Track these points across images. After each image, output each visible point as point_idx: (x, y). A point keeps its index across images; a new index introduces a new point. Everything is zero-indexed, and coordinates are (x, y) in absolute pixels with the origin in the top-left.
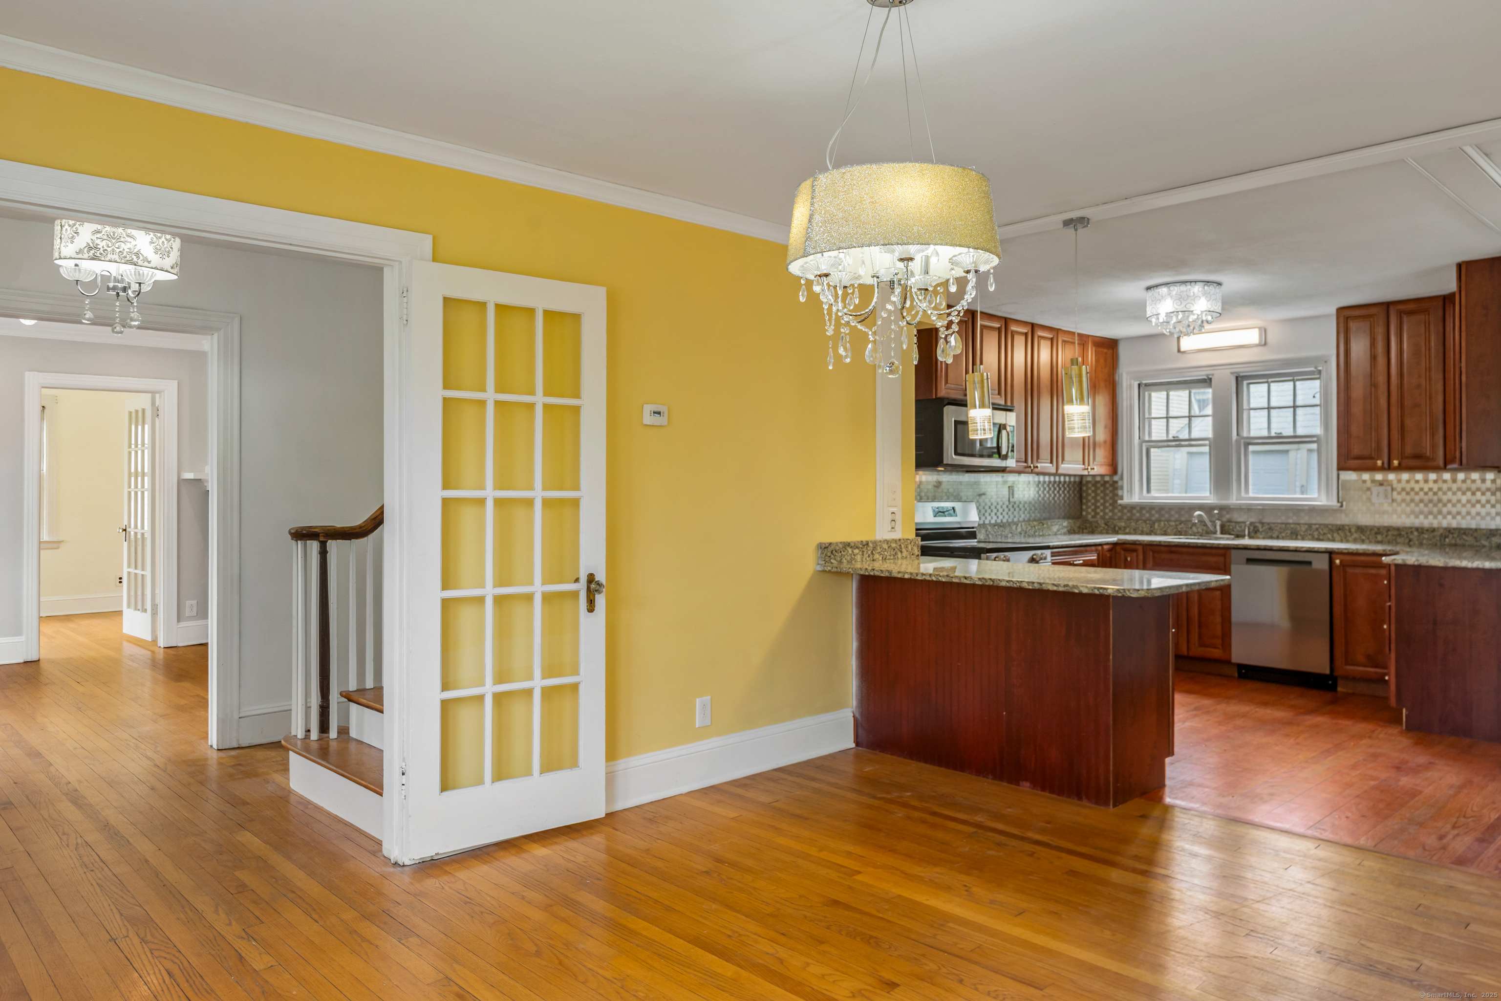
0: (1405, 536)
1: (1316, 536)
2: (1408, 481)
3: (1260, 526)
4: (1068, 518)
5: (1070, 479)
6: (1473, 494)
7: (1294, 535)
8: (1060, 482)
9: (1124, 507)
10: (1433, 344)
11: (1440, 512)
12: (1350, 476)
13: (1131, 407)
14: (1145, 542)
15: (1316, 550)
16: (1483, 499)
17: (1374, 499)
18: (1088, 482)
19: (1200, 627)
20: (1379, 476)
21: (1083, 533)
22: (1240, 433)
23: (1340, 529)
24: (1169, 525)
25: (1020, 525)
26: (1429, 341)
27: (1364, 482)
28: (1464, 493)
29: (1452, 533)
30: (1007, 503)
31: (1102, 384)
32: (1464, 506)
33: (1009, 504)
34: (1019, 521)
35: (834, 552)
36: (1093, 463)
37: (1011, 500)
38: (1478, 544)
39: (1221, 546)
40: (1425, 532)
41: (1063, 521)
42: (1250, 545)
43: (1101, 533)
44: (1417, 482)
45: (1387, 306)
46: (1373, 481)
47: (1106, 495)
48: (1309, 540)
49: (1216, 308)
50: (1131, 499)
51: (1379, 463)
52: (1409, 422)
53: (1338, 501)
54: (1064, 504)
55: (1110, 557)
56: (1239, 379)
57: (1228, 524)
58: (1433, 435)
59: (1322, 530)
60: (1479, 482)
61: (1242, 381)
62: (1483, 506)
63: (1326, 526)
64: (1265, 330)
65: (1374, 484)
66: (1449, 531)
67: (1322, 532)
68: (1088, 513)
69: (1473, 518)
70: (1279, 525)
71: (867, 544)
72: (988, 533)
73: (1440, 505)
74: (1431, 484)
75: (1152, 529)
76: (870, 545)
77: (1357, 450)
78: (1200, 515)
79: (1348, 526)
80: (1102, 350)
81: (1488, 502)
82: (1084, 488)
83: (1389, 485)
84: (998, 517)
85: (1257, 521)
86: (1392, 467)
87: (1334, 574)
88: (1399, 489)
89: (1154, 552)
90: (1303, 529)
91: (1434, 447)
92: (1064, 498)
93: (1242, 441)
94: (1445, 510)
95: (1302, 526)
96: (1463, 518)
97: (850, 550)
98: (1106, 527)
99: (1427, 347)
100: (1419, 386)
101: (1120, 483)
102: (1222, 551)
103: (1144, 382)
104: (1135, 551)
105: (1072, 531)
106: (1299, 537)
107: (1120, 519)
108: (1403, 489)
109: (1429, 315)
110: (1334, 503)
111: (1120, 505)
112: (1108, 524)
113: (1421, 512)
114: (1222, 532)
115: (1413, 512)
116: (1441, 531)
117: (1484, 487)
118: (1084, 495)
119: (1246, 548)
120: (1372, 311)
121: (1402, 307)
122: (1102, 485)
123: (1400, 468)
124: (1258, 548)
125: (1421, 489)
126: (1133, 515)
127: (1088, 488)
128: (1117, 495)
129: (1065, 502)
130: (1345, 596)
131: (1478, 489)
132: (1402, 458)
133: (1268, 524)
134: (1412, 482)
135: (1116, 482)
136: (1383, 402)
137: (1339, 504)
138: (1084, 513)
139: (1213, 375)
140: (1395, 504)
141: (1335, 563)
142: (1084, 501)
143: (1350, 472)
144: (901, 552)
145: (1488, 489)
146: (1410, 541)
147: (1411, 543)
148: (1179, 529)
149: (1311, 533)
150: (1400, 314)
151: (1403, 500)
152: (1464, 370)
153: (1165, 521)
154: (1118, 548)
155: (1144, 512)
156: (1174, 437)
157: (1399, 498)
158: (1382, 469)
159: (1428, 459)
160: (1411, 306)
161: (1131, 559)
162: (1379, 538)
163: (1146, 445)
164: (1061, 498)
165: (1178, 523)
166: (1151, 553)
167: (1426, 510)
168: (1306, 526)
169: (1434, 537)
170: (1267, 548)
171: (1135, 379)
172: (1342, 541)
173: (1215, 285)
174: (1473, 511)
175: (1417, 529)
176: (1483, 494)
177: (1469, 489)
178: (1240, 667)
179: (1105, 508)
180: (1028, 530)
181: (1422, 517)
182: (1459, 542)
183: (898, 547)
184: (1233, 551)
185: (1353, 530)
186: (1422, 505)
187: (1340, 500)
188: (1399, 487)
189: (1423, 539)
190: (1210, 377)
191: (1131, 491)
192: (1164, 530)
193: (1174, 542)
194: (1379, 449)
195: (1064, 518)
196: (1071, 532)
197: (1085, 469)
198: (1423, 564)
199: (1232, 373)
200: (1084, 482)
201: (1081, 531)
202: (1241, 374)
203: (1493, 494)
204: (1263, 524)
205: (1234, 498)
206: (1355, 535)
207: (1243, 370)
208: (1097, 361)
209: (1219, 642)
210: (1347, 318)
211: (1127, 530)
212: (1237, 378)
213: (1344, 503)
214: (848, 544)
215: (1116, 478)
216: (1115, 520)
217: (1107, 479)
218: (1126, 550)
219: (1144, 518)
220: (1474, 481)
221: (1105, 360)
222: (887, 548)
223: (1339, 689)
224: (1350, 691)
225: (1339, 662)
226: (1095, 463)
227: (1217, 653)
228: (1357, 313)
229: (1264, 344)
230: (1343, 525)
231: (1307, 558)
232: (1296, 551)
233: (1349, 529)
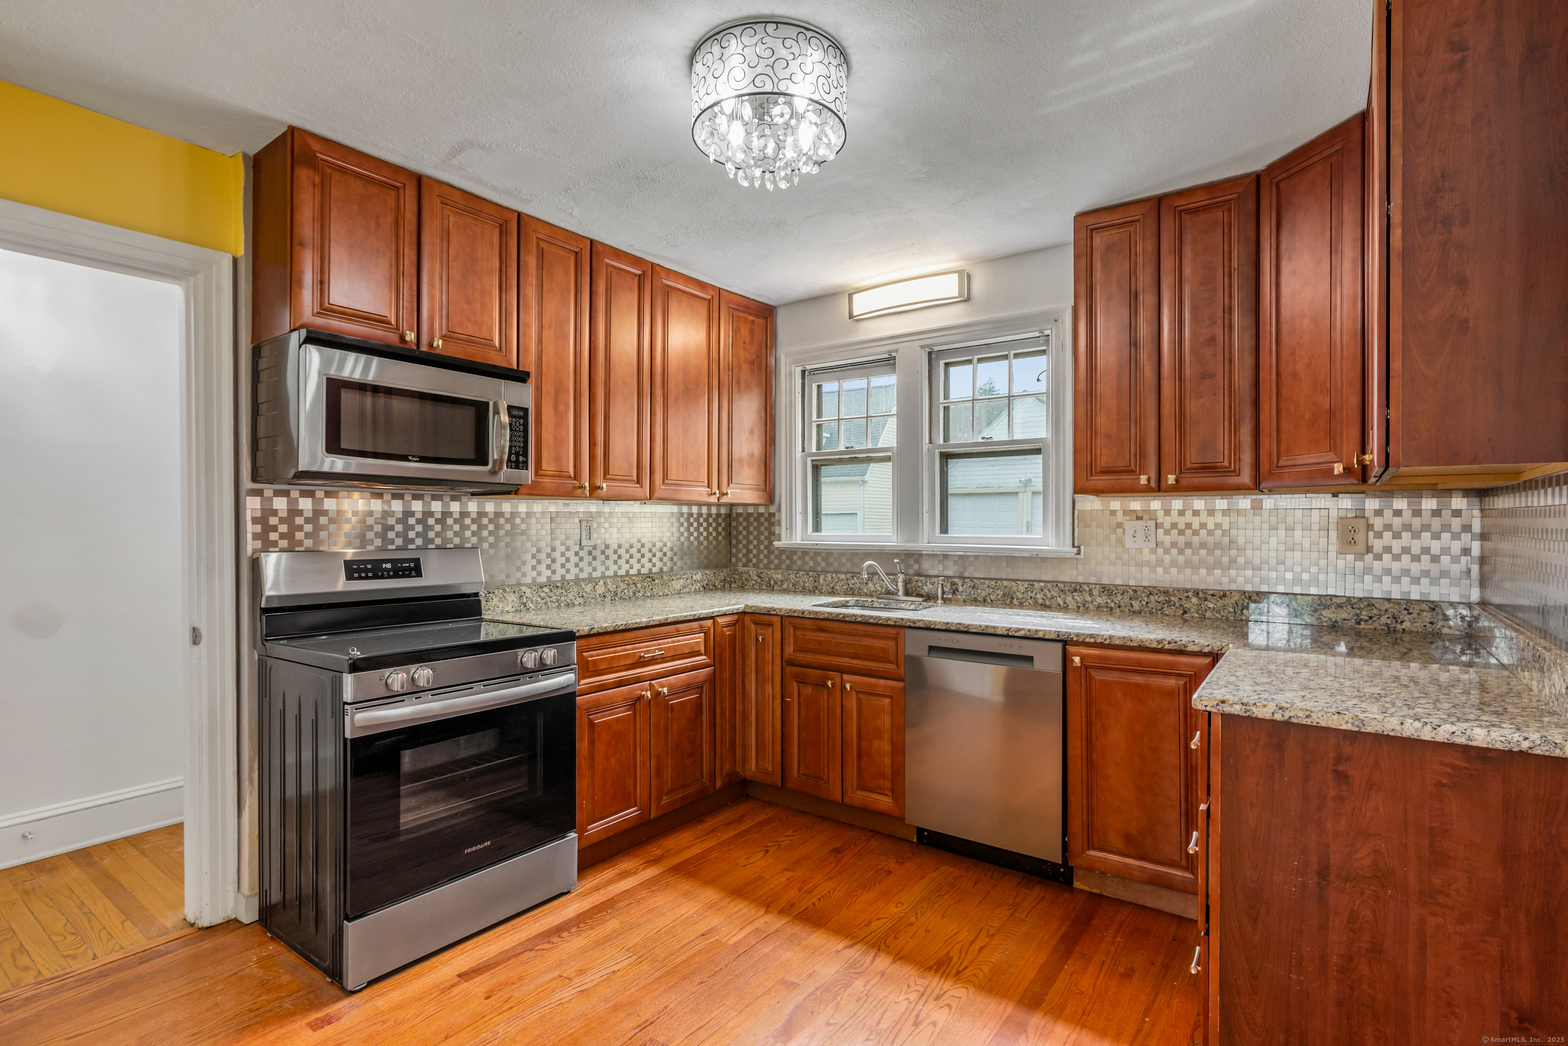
0: (1178, 604)
1: (1040, 601)
2: (1181, 513)
3: (959, 582)
4: (707, 567)
5: (709, 509)
6: (1291, 531)
7: (1008, 601)
8: (691, 515)
9: (782, 551)
10: (1235, 264)
11: (1233, 565)
12: (1090, 503)
13: (791, 404)
14: (783, 613)
15: (1040, 635)
17: (1129, 543)
18: (739, 515)
19: (859, 756)
20: (1136, 504)
21: (731, 589)
22: (933, 441)
23: (1076, 590)
24: (838, 578)
25: (602, 582)
26: (1230, 259)
27: (1113, 513)
28: (1274, 531)
30: (577, 548)
31: (745, 367)
33: (581, 548)
34: (604, 577)
36: (728, 485)
37: (584, 543)
39: (890, 623)
40: (1210, 597)
41: (694, 572)
42: (935, 623)
43: (753, 589)
44: (1196, 513)
45: (1158, 203)
46: (1127, 512)
47: (760, 533)
48: (1030, 607)
50: (791, 539)
51: (1143, 479)
52: (1192, 406)
53: (1073, 546)
54: (698, 548)
55: (733, 637)
56: (933, 356)
57: (916, 578)
58: (1235, 429)
59: (1049, 591)
60: (1299, 512)
61: (938, 359)
63: (1056, 583)
64: (969, 277)
65: (1128, 518)
67: (1049, 596)
68: (738, 560)
70: (987, 582)
72: (525, 600)
73: (1233, 552)
74: (1219, 518)
75: (816, 584)
77: (1104, 461)
78: (870, 566)
79: (1088, 584)
80: (746, 316)
82: (734, 524)
83: (1151, 519)
84: (554, 572)
85: (957, 574)
86: (1163, 486)
87: (1070, 680)
88: (1167, 526)
89: (795, 628)
90: (1022, 589)
91: (1236, 449)
92: (697, 539)
93: (937, 452)
95: (1019, 583)
98: (759, 580)
99: (1226, 269)
100: (1212, 340)
101: (777, 518)
102: (893, 631)
103: (808, 367)
104: (770, 625)
105: (711, 587)
106: (1015, 601)
107: (777, 567)
108: (1174, 525)
109: (1230, 210)
110: (1067, 549)
111: (778, 548)
112: (762, 576)
113: (1202, 563)
114: (907, 593)
115: (1188, 564)
116: (1236, 597)
117: (1307, 520)
118: (734, 533)
119: (928, 628)
120: (1132, 214)
121: (1184, 203)
122: (755, 519)
123: (1178, 489)
124: (947, 630)
125: (1203, 526)
126: (793, 562)
127: (739, 524)
128: (773, 533)
129: (700, 543)
130: (1089, 724)
131: (1300, 524)
132: (1181, 472)
133: (972, 579)
134: (1189, 514)
135: (773, 515)
136: (1148, 371)
137: (1075, 550)
138: (734, 560)
139: (897, 351)
140: (1160, 551)
141: (1073, 661)
142: (734, 542)
143: (1091, 497)
145: (1316, 525)
146: (1185, 612)
147: (1186, 616)
148: (851, 586)
149: (1033, 595)
150: (1180, 213)
151: (1174, 545)
153: (832, 573)
154: (747, 619)
155: (807, 558)
156: (847, 448)
157: (1167, 540)
158: (1147, 490)
159: (1227, 472)
160: (1200, 200)
161: (762, 639)
162: (1136, 605)
163: (813, 461)
164: (692, 538)
165: (849, 576)
166: (792, 629)
167: (1210, 560)
168: (1026, 585)
169: (1224, 607)
170: (961, 628)
171: (797, 363)
173: (826, 43)
175: (1196, 593)
176: (1308, 532)
177: (1283, 524)
178: (920, 831)
179: (760, 552)
180: (619, 590)
181: (1203, 572)
184: (908, 631)
185: (1095, 592)
186: (1203, 552)
187: (1076, 544)
188: (1167, 521)
189: (1206, 611)
190: (894, 354)
191: (790, 528)
192: (831, 585)
193: (823, 613)
194: (1142, 455)
195: (699, 568)
196: (708, 588)
197: (711, 494)
198: (1294, 720)
199: (922, 347)
200: (734, 515)
201: (727, 585)
202: (936, 349)
203: (1326, 532)
204: (963, 578)
205: (926, 540)
206: (1099, 600)
207: (939, 342)
208: (736, 331)
209: (888, 784)
210: (1092, 230)
211: (785, 586)
212: (930, 354)
213: (1082, 548)
215: (772, 509)
216: (769, 569)
217: (762, 510)
218: (757, 623)
219: (807, 568)
221: (752, 332)
223: (1077, 884)
224: (1095, 891)
225: (1076, 843)
226: (731, 485)
227: (884, 802)
228: (1106, 219)
229: (966, 298)
230: (1080, 584)
231: (1027, 649)
232: (1008, 636)
233: (1090, 590)
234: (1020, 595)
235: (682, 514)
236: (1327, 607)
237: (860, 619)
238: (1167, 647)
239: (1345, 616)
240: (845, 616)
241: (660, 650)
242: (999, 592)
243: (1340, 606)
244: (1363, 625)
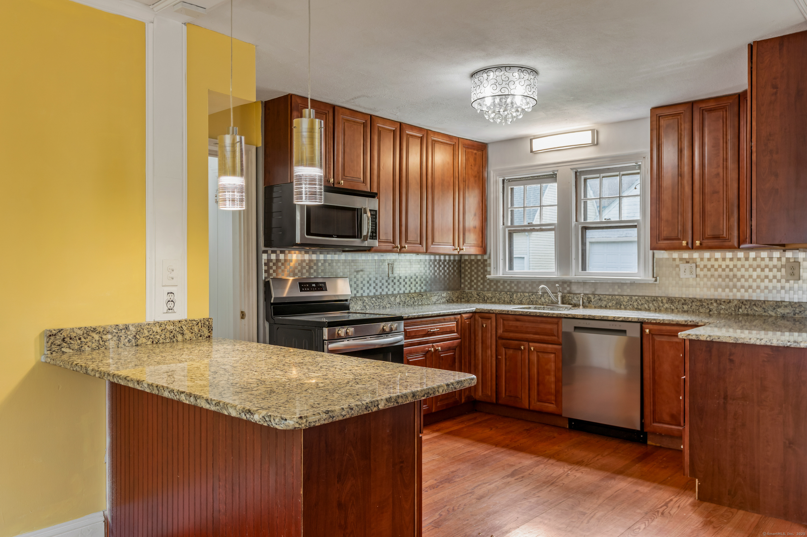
0: (706, 307)
1: (636, 306)
2: (709, 260)
3: (592, 297)
4: (448, 290)
5: (450, 257)
6: (763, 270)
7: (619, 306)
8: (440, 260)
9: (491, 281)
10: (729, 137)
11: (735, 286)
12: (662, 255)
13: (497, 199)
14: (497, 312)
15: (630, 320)
16: (771, 275)
17: (682, 276)
18: (466, 260)
19: (538, 385)
20: (686, 255)
21: (461, 302)
22: (578, 220)
23: (654, 300)
24: (524, 296)
25: (398, 296)
26: (726, 135)
27: (674, 259)
28: (755, 270)
29: (745, 305)
30: (387, 278)
31: (472, 179)
32: (754, 281)
33: (389, 279)
34: (399, 293)
35: (67, 340)
36: (463, 244)
37: (390, 275)
38: (766, 314)
39: (554, 315)
40: (722, 303)
41: (443, 292)
42: (577, 315)
43: (474, 302)
44: (716, 260)
45: (692, 104)
46: (681, 259)
47: (478, 271)
48: (630, 309)
49: (530, 93)
50: (497, 274)
51: (684, 243)
52: (708, 207)
53: (653, 277)
54: (444, 279)
55: (470, 324)
56: (578, 174)
57: (568, 295)
58: (729, 219)
59: (640, 301)
60: (767, 260)
61: (580, 175)
62: (770, 281)
63: (644, 297)
64: (597, 132)
65: (682, 262)
66: (742, 302)
67: (640, 303)
68: (465, 286)
69: (762, 291)
70: (607, 296)
71: (127, 328)
72: (365, 304)
73: (735, 280)
74: (728, 262)
75: (511, 299)
76: (131, 328)
77: (665, 233)
78: (543, 288)
79: (661, 297)
80: (472, 151)
81: (775, 277)
82: (463, 265)
83: (693, 263)
84: (377, 291)
85: (591, 293)
86: (694, 247)
87: (645, 341)
88: (702, 266)
89: (503, 320)
90: (626, 300)
91: (729, 229)
92: (443, 274)
93: (580, 226)
94: (739, 284)
95: (624, 297)
96: (754, 291)
97: (97, 337)
98: (478, 297)
99: (724, 140)
100: (718, 174)
101: (488, 262)
102: (556, 320)
103: (507, 178)
104: (490, 318)
105: (451, 301)
106: (622, 307)
107: (489, 290)
108: (705, 266)
109: (726, 111)
110: (650, 279)
111: (489, 279)
112: (479, 294)
113: (720, 286)
114: (563, 303)
115: (713, 285)
116: (736, 302)
117: (771, 264)
118: (463, 271)
119: (574, 318)
120: (680, 110)
121: (703, 105)
122: (475, 263)
123: (702, 248)
124: (584, 318)
125: (720, 266)
126: (498, 287)
127: (466, 265)
128: (486, 271)
129: (445, 276)
130: (654, 362)
131: (767, 266)
132: (703, 239)
133: (599, 295)
134: (713, 260)
135: (486, 260)
136: (687, 189)
137: (654, 279)
138: (462, 286)
139: (557, 171)
140: (698, 279)
141: (645, 332)
142: (463, 276)
143: (662, 252)
144: (183, 334)
145: (775, 266)
146: (710, 311)
147: (711, 313)
148: (532, 299)
149: (632, 303)
150: (702, 111)
151: (705, 276)
152: (754, 149)
153: (521, 292)
154: (477, 316)
155: (506, 285)
156: (529, 223)
157: (702, 274)
158: (687, 248)
159: (725, 239)
160: (712, 105)
161: (486, 326)
163: (509, 230)
164: (441, 274)
165: (530, 294)
166: (502, 320)
167: (723, 284)
168: (628, 298)
169: (730, 308)
170: (591, 318)
171: (500, 175)
172: (655, 311)
173: (529, 71)
174: (762, 285)
175: (716, 301)
176: (771, 270)
177: (759, 266)
178: (571, 420)
179: (478, 281)
180: (406, 301)
181: (720, 290)
182: (750, 312)
183: (178, 329)
184: (563, 320)
185: (664, 301)
186: (720, 280)
187: (655, 276)
188: (701, 264)
189: (721, 310)
190: (556, 172)
191: (496, 268)
192: (520, 299)
193: (519, 312)
194: (684, 231)
195: (444, 290)
196: (450, 301)
197: (455, 249)
198: (714, 340)
199: (572, 169)
200: (463, 261)
201: (459, 300)
202: (579, 170)
203: (779, 270)
204: (594, 294)
205: (574, 274)
206: (666, 305)
207: (581, 167)
208: (467, 160)
209: (553, 398)
210: (659, 117)
211: (493, 300)
212: (576, 173)
213: (658, 278)
214: (94, 330)
215: (486, 257)
216: (484, 291)
217: (479, 257)
218: (482, 318)
219: (506, 290)
220: (763, 259)
221: (475, 160)
222: (159, 331)
223: (649, 442)
224: (658, 445)
225: (648, 420)
226: (465, 244)
227: (551, 407)
228: (667, 112)
229: (595, 143)
230: (657, 297)
231: (623, 326)
232: (614, 321)
233: (662, 300)
234: (625, 303)
235: (431, 260)
236: (779, 307)
237: (538, 314)
238: (689, 323)
239: (788, 311)
240: (530, 312)
241: (437, 328)
242: (613, 302)
243: (786, 306)
244: (797, 316)
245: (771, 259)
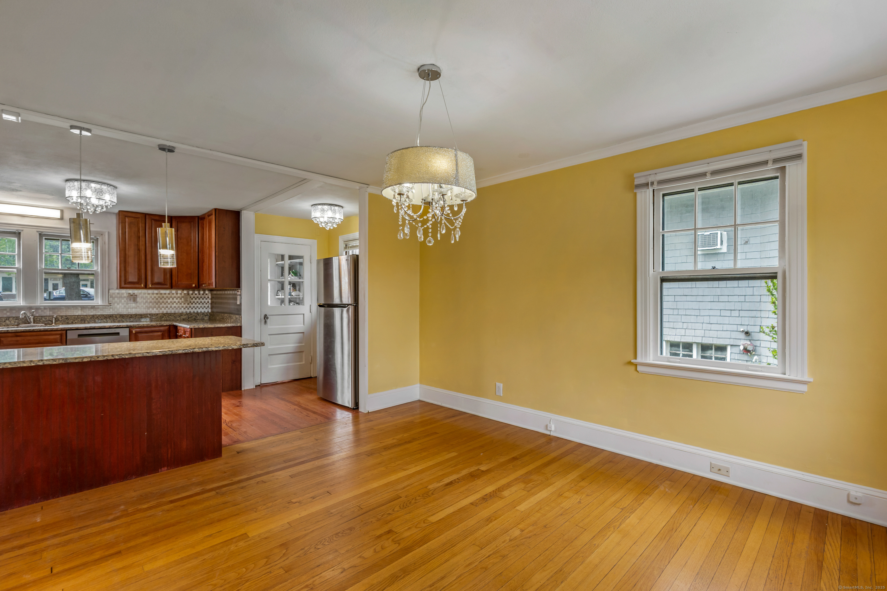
2: (144, 294)
3: (60, 317)
6: (173, 299)
11: (159, 307)
12: (115, 291)
15: (120, 327)
16: (177, 301)
23: (110, 317)
27: (123, 294)
28: (169, 299)
29: (165, 315)
32: (169, 304)
38: (176, 319)
39: (58, 329)
40: (153, 315)
45: (145, 215)
46: (127, 294)
51: (143, 285)
52: (155, 268)
53: (109, 303)
59: (100, 317)
60: (175, 294)
61: (42, 237)
62: (177, 304)
63: (102, 315)
64: (63, 212)
66: (164, 314)
67: (100, 319)
69: (173, 309)
70: (73, 317)
73: (159, 304)
77: (130, 280)
78: (23, 313)
79: (115, 315)
81: (179, 302)
83: (136, 295)
86: (147, 287)
93: (44, 271)
94: (161, 306)
95: (88, 316)
96: (169, 309)
102: (59, 332)
106: (86, 322)
108: (142, 297)
110: (106, 304)
113: (151, 307)
114: (35, 323)
115: (146, 307)
116: (161, 315)
117: (177, 296)
119: (77, 329)
120: (139, 216)
121: (153, 217)
123: (152, 288)
124: (86, 329)
125: (151, 297)
131: (175, 297)
132: (152, 284)
133: (66, 316)
134: (147, 294)
136: (143, 258)
137: (109, 305)
139: (23, 230)
140: (139, 304)
141: (132, 332)
145: (179, 297)
149: (94, 319)
150: (152, 220)
157: (141, 301)
158: (143, 288)
159: (164, 284)
160: (157, 218)
162: (132, 319)
167: (153, 306)
168: (91, 316)
169: (157, 317)
170: (92, 328)
172: (112, 322)
174: (173, 306)
175: (150, 315)
176: (177, 299)
177: (171, 297)
181: (151, 309)
182: (168, 319)
184: (68, 331)
185: (118, 317)
186: (151, 304)
188: (140, 296)
189: (152, 319)
190: (20, 231)
194: (141, 279)
199: (37, 231)
202: (44, 233)
203: (181, 299)
205: (39, 303)
206: (119, 319)
207: (46, 231)
210: (124, 216)
212: (41, 234)
213: (112, 304)
220: (173, 294)
229: (62, 218)
230: (112, 315)
231: (117, 331)
232: (110, 328)
233: (116, 316)
234: (88, 320)
236: (182, 315)
237: (43, 330)
239: (186, 317)
240: (33, 330)
242: (79, 319)
243: (185, 315)
244: (190, 319)
245: (177, 294)
